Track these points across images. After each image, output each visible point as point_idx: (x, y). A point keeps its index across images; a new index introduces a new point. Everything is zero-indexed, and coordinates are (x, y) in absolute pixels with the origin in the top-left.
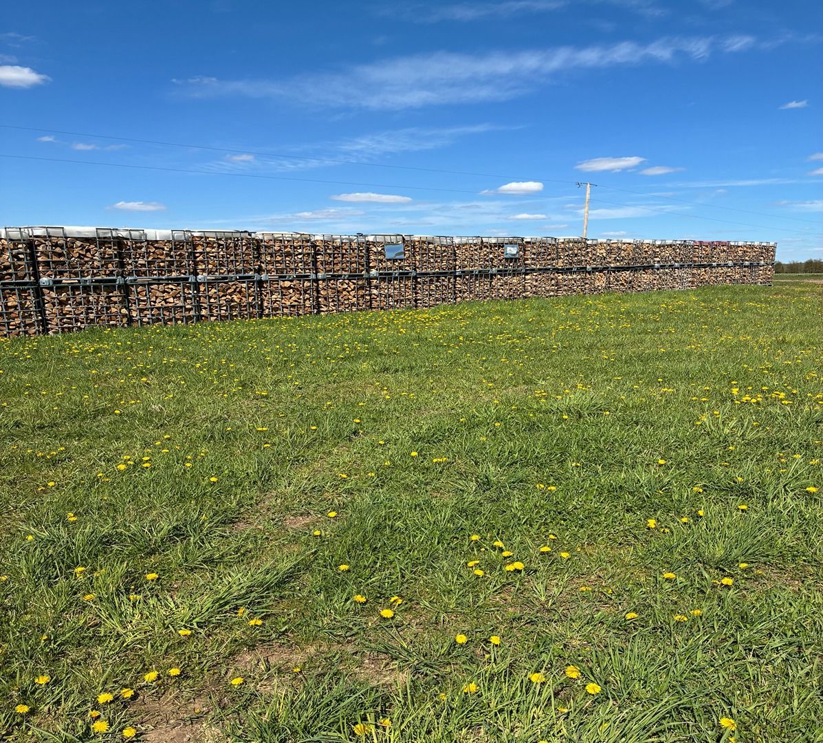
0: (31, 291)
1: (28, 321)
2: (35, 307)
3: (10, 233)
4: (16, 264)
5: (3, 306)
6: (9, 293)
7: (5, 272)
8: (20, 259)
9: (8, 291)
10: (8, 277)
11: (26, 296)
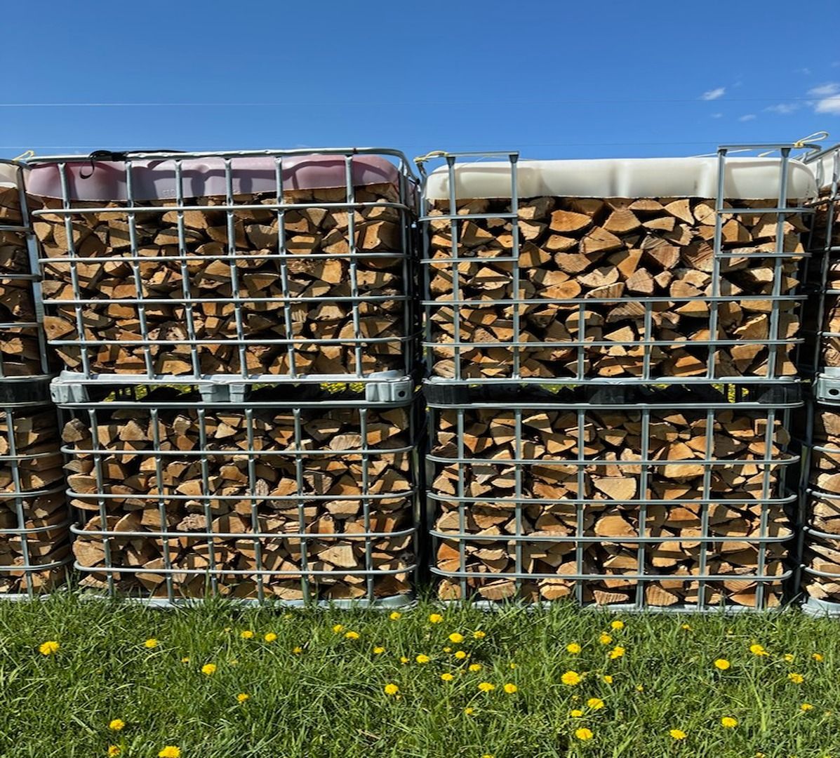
0: (771, 422)
1: (735, 541)
2: (775, 486)
3: (735, 171)
4: (734, 308)
5: (644, 481)
6: (680, 428)
7: (680, 342)
8: (754, 288)
9: (679, 419)
10: (692, 360)
11: (746, 441)
